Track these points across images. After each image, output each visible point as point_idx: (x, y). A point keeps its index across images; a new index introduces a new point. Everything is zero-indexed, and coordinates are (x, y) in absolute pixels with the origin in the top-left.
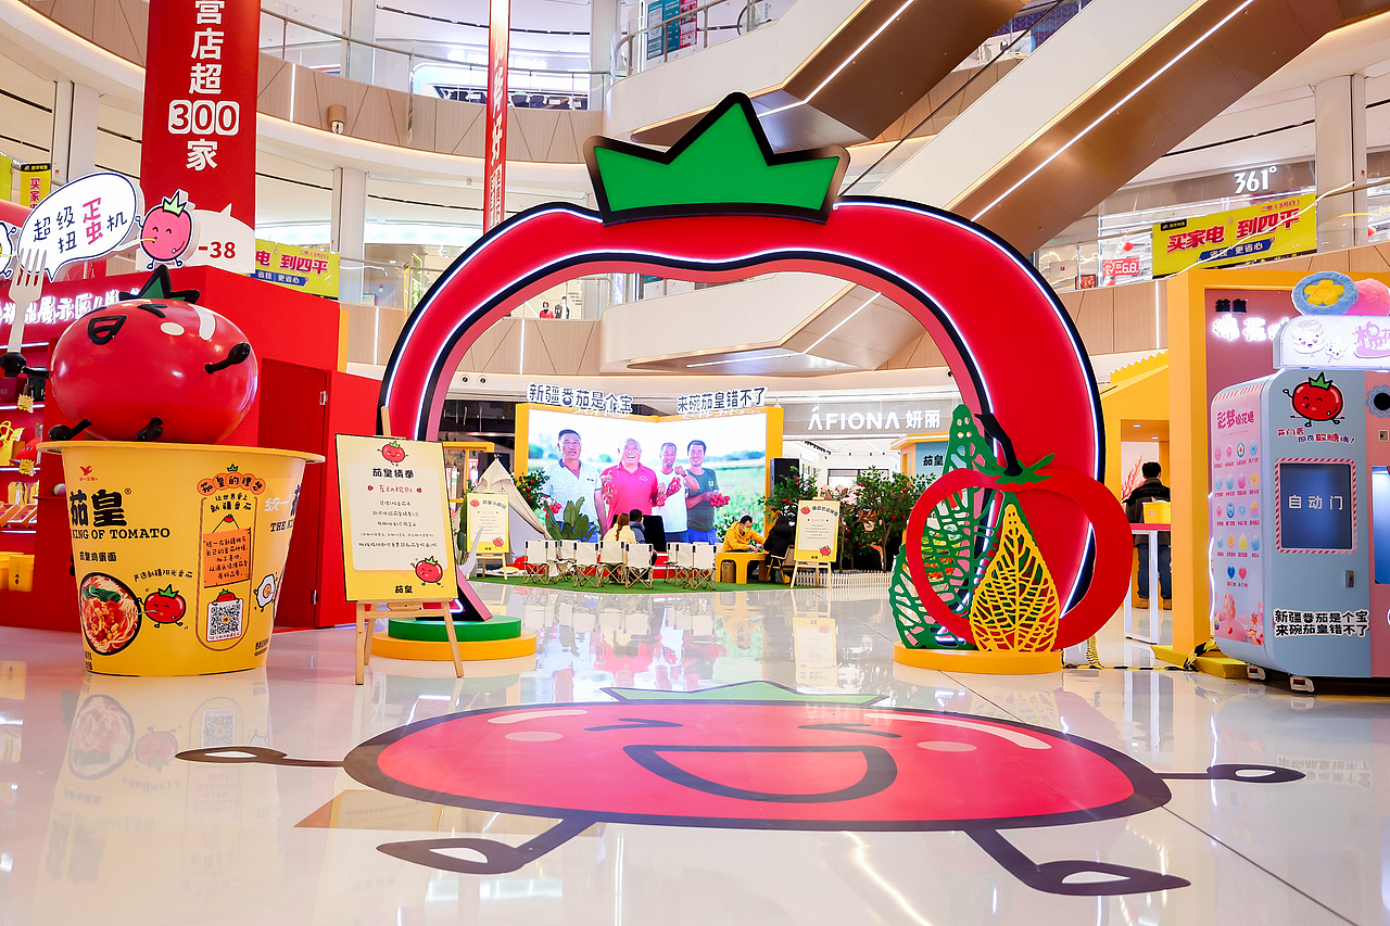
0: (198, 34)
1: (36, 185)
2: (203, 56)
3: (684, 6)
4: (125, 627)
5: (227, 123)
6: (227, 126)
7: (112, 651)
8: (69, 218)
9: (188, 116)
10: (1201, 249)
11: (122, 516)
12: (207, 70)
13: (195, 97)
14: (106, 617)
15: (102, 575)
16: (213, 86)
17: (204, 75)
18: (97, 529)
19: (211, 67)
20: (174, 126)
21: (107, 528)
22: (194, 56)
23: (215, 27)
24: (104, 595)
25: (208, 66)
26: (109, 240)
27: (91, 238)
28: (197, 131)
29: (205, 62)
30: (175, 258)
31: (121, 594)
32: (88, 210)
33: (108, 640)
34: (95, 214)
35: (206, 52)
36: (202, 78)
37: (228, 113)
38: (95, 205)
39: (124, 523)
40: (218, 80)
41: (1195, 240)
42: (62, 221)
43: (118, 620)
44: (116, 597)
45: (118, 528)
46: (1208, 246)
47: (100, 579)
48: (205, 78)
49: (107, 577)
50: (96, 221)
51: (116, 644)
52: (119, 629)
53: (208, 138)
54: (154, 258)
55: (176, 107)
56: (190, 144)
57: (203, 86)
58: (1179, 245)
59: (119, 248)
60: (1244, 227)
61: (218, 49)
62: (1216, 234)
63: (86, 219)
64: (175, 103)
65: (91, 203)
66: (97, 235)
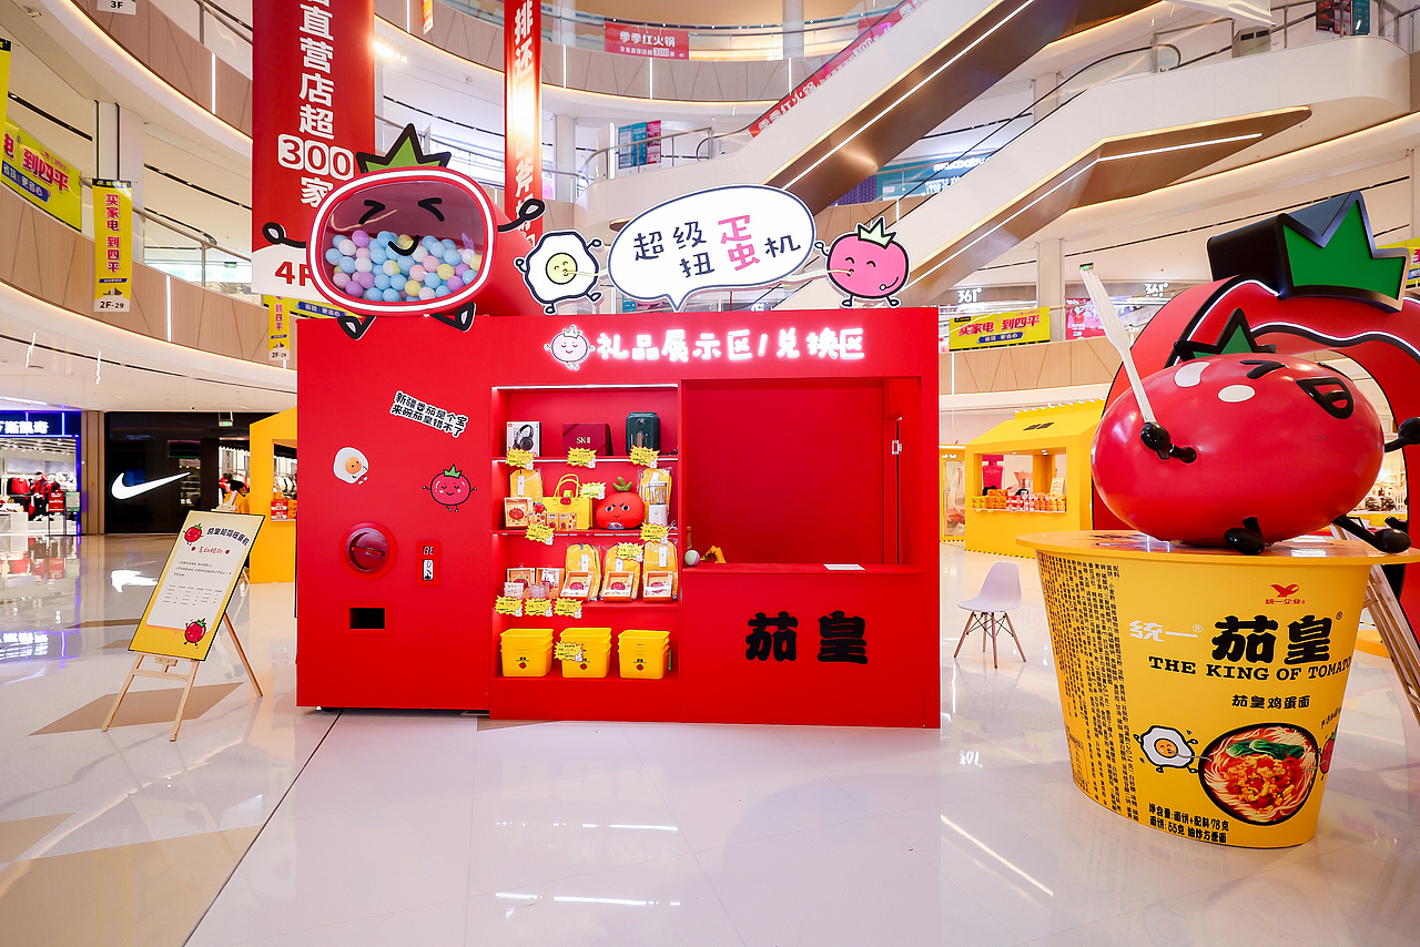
0: (305, 77)
1: (113, 202)
2: (312, 99)
3: (651, 133)
4: (1300, 788)
5: (342, 168)
6: (343, 171)
7: (1279, 819)
8: (696, 235)
9: (300, 153)
10: (979, 335)
11: (1327, 649)
12: (318, 114)
13: (306, 136)
14: (1278, 779)
15: (1283, 725)
16: (324, 130)
17: (315, 117)
18: (1289, 667)
19: (323, 112)
20: (284, 159)
21: (1305, 666)
22: (303, 96)
23: (324, 75)
24: (1280, 751)
25: (318, 110)
26: (769, 267)
27: (739, 263)
28: (310, 169)
29: (315, 105)
30: (887, 296)
31: (1305, 747)
32: (728, 229)
33: (1275, 806)
34: (741, 234)
35: (316, 96)
36: (313, 120)
37: (341, 159)
38: (740, 224)
39: (1326, 657)
40: (330, 126)
41: (976, 329)
42: (684, 237)
43: (1294, 781)
44: (1299, 751)
45: (1319, 664)
46: (984, 334)
47: (1279, 731)
48: (316, 119)
49: (1291, 728)
50: (744, 243)
51: (1285, 811)
52: (1294, 792)
53: (322, 178)
54: (853, 294)
55: (286, 141)
56: (304, 181)
57: (315, 128)
58: (966, 332)
59: (790, 278)
60: (1006, 324)
61: (329, 97)
62: (988, 327)
63: (725, 239)
64: (282, 137)
65: (733, 221)
66: (748, 260)
